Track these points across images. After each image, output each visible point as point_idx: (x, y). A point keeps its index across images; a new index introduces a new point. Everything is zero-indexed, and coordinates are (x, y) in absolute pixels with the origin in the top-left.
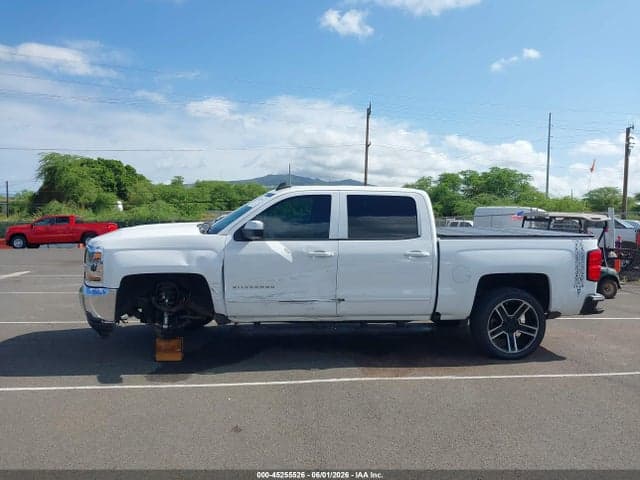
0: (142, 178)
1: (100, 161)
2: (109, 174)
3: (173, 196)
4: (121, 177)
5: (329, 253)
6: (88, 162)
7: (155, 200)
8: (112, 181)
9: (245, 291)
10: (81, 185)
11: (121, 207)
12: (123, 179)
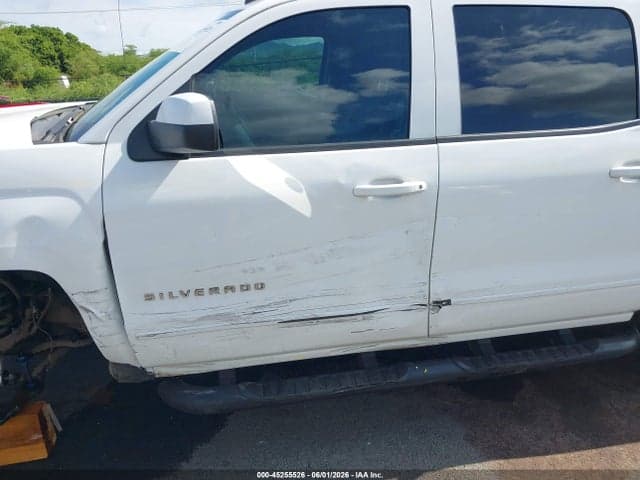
0: (86, 47)
1: (35, 29)
2: (47, 44)
3: (124, 68)
4: (63, 47)
5: (412, 184)
6: (19, 31)
7: (102, 73)
8: (53, 53)
9: (181, 304)
10: (13, 57)
11: (66, 83)
12: (65, 49)
